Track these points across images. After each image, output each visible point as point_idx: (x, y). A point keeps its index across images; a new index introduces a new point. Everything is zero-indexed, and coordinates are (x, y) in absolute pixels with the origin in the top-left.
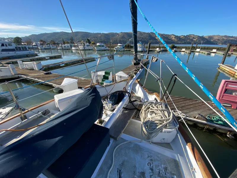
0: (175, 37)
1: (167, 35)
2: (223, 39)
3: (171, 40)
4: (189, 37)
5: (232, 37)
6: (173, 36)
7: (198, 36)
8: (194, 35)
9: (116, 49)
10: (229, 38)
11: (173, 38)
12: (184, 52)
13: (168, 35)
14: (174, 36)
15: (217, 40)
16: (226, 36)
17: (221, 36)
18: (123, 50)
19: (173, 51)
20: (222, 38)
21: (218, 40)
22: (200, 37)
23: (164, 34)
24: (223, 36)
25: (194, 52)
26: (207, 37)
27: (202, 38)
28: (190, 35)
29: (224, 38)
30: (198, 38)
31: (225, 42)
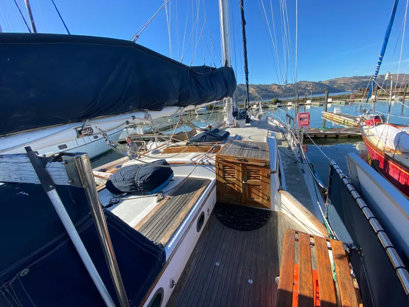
0: (278, 88)
1: (264, 86)
2: (352, 82)
3: (273, 92)
4: (299, 85)
5: (366, 77)
6: (274, 86)
7: (314, 83)
8: (306, 82)
9: (197, 112)
10: (362, 80)
11: (276, 90)
12: (291, 106)
13: (268, 85)
14: (277, 86)
15: (343, 85)
16: (356, 78)
17: (348, 78)
18: (207, 112)
19: (277, 106)
20: (350, 81)
21: (345, 84)
22: (316, 83)
23: (260, 85)
24: (351, 78)
25: (304, 104)
26: (327, 83)
27: (320, 84)
28: (300, 82)
29: (353, 80)
30: (312, 85)
31: (357, 86)
